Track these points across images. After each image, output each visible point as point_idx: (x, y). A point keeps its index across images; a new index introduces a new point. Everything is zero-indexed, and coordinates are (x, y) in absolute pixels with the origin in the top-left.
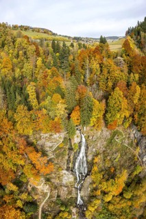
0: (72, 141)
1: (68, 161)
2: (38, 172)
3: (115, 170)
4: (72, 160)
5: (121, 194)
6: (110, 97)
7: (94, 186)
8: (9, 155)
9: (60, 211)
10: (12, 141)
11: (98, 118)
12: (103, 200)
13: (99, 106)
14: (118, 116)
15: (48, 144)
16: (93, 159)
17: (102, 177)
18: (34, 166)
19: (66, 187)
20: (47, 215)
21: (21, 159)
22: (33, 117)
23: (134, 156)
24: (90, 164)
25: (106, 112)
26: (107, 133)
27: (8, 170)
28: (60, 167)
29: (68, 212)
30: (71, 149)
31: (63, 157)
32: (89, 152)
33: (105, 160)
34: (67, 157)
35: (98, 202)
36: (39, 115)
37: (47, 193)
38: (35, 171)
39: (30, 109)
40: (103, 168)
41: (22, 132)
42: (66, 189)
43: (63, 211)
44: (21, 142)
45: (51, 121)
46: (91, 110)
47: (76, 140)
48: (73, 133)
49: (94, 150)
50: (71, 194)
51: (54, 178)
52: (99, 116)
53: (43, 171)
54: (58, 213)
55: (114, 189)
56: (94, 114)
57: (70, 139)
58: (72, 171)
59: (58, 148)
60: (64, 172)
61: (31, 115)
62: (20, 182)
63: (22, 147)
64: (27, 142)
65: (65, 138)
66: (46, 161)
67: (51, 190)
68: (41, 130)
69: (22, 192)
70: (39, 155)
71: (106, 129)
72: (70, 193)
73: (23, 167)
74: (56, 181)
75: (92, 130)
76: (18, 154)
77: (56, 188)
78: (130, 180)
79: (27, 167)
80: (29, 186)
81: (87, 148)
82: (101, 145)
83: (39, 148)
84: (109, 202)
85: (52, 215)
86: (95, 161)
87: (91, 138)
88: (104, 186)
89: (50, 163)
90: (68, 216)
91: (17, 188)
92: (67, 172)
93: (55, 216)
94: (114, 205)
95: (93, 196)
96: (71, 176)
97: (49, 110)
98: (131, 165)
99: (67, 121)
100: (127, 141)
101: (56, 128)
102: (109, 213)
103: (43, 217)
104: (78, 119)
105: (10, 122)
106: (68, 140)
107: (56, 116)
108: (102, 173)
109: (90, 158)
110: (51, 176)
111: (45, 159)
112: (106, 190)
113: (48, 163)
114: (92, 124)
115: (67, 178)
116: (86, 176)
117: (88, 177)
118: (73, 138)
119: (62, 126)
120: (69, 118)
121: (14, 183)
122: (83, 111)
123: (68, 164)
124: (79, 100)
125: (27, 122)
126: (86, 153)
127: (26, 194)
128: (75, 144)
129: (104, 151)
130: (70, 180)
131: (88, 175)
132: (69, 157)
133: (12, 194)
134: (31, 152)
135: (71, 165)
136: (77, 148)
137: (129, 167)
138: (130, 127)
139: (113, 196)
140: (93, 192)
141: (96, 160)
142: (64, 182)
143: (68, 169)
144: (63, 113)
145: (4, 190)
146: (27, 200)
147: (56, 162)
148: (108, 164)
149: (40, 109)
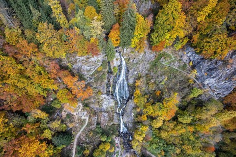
0: (111, 64)
1: (108, 85)
2: (75, 97)
3: (162, 93)
4: (112, 84)
5: (175, 119)
6: (161, 11)
7: (138, 110)
8: (36, 79)
9: (101, 142)
10: (40, 65)
11: (141, 38)
12: (151, 127)
13: (143, 24)
14: (168, 36)
15: (86, 67)
16: (135, 82)
17: (146, 101)
18: (70, 91)
19: (107, 112)
20: (83, 149)
21: (53, 84)
22: (64, 37)
23: (189, 79)
24: (131, 87)
25: (152, 31)
26: (151, 55)
27: (35, 95)
28: (100, 91)
29: (111, 143)
30: (110, 72)
31: (102, 81)
32: (130, 75)
33: (148, 83)
34: (106, 81)
35: (146, 129)
36: (71, 36)
37: (85, 120)
38: (71, 96)
39: (57, 27)
40: (147, 91)
41: (51, 55)
42: (106, 115)
43: (105, 142)
44: (52, 66)
45: (86, 43)
46: (133, 28)
47: (115, 63)
48: (112, 56)
49: (135, 73)
50: (112, 121)
51: (93, 103)
52: (142, 36)
53: (81, 95)
54: (98, 146)
55: (164, 113)
56: (136, 34)
57: (109, 62)
58: (112, 95)
59: (97, 72)
60: (104, 96)
61: (61, 35)
62: (52, 108)
63: (54, 71)
64: (60, 66)
65: (103, 61)
66: (83, 86)
67: (90, 117)
68: (75, 53)
69: (53, 120)
70: (76, 79)
71: (150, 51)
72: (111, 119)
73: (56, 92)
74: (95, 107)
75: (133, 52)
76: (49, 78)
77: (95, 114)
78: (185, 104)
79: (61, 92)
80: (63, 113)
81: (128, 71)
82: (143, 68)
83: (75, 71)
84: (160, 129)
85: (90, 148)
86: (137, 85)
87: (131, 61)
88: (150, 110)
89: (88, 87)
90: (111, 148)
91: (47, 115)
92: (107, 97)
93: (94, 150)
94: (168, 132)
95: (138, 122)
96: (112, 100)
97: (83, 30)
98: (185, 88)
99: (105, 42)
100: (177, 64)
101: (93, 50)
102: (163, 142)
103: (78, 152)
104: (117, 40)
105: (32, 44)
106: (106, 63)
107: (92, 36)
108: (146, 96)
109: (131, 82)
110: (89, 101)
111: (83, 84)
112: (153, 115)
113: (86, 87)
114: (133, 46)
115: (108, 103)
116: (128, 101)
117: (130, 100)
118: (112, 61)
119: (100, 48)
120: (107, 38)
121: (43, 110)
122: (123, 30)
123: (107, 87)
124: (119, 16)
125: (57, 44)
126: (127, 76)
127: (59, 122)
128: (114, 67)
129: (147, 74)
130: (111, 105)
131: (129, 99)
132: (109, 81)
133: (37, 122)
134: (66, 76)
135: (111, 89)
136: (117, 71)
137: (181, 90)
138: (183, 49)
139: (164, 121)
140: (137, 117)
141: (138, 83)
142: (104, 107)
143: (108, 93)
144: (99, 32)
145: (26, 117)
146: (59, 130)
147: (95, 86)
148: (152, 88)
149: (71, 28)
